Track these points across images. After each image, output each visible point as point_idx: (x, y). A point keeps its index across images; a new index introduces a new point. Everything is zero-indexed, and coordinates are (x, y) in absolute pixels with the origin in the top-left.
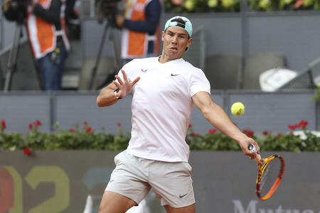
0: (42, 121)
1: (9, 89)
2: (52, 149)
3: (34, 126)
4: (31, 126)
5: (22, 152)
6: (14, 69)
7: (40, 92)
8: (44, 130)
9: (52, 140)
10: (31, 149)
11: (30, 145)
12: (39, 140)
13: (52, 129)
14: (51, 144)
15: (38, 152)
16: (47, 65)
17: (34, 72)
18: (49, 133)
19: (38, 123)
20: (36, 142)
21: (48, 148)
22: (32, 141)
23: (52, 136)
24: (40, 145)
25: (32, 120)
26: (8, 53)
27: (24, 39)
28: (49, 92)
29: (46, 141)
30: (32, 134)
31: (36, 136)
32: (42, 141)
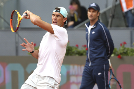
0: (126, 42)
1: (111, 27)
2: (132, 55)
3: (123, 44)
4: (121, 45)
5: (117, 57)
6: (113, 17)
7: (125, 28)
8: (128, 46)
9: (132, 51)
10: (121, 56)
11: (121, 54)
12: (125, 51)
13: (131, 46)
14: (131, 53)
15: (125, 57)
16: (130, 15)
17: (123, 18)
18: (130, 48)
19: (125, 43)
20: (124, 52)
21: (130, 55)
22: (122, 52)
23: (132, 49)
24: (126, 53)
25: (122, 42)
26: (110, 9)
27: (118, 2)
28: (130, 28)
29: (129, 52)
30: (122, 48)
31: (124, 49)
32: (127, 52)
